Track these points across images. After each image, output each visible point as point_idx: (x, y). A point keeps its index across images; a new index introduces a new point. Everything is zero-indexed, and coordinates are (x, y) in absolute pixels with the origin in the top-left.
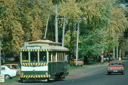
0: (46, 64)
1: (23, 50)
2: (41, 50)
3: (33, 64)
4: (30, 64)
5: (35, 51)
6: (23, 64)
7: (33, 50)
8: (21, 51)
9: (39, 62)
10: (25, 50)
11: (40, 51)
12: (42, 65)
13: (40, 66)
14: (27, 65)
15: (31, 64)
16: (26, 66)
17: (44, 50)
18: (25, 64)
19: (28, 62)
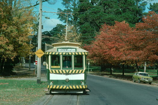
0: (82, 71)
1: (52, 53)
2: (77, 54)
3: (66, 71)
4: (62, 71)
5: (69, 55)
6: (52, 71)
7: (66, 53)
8: (50, 53)
9: (74, 69)
10: (56, 53)
11: (75, 55)
12: (77, 72)
13: (75, 73)
14: (58, 72)
15: (64, 71)
16: (56, 73)
17: (80, 54)
18: (55, 71)
19: (60, 69)
